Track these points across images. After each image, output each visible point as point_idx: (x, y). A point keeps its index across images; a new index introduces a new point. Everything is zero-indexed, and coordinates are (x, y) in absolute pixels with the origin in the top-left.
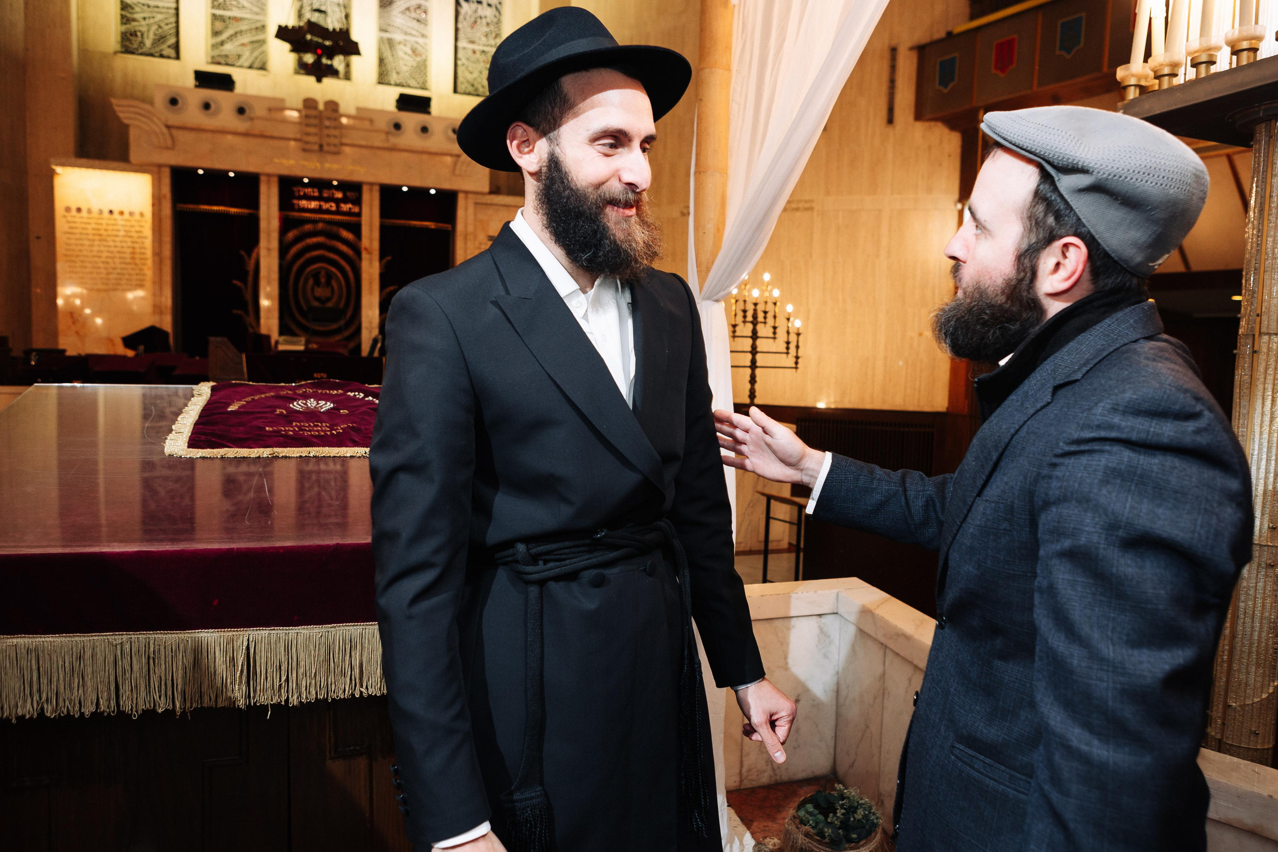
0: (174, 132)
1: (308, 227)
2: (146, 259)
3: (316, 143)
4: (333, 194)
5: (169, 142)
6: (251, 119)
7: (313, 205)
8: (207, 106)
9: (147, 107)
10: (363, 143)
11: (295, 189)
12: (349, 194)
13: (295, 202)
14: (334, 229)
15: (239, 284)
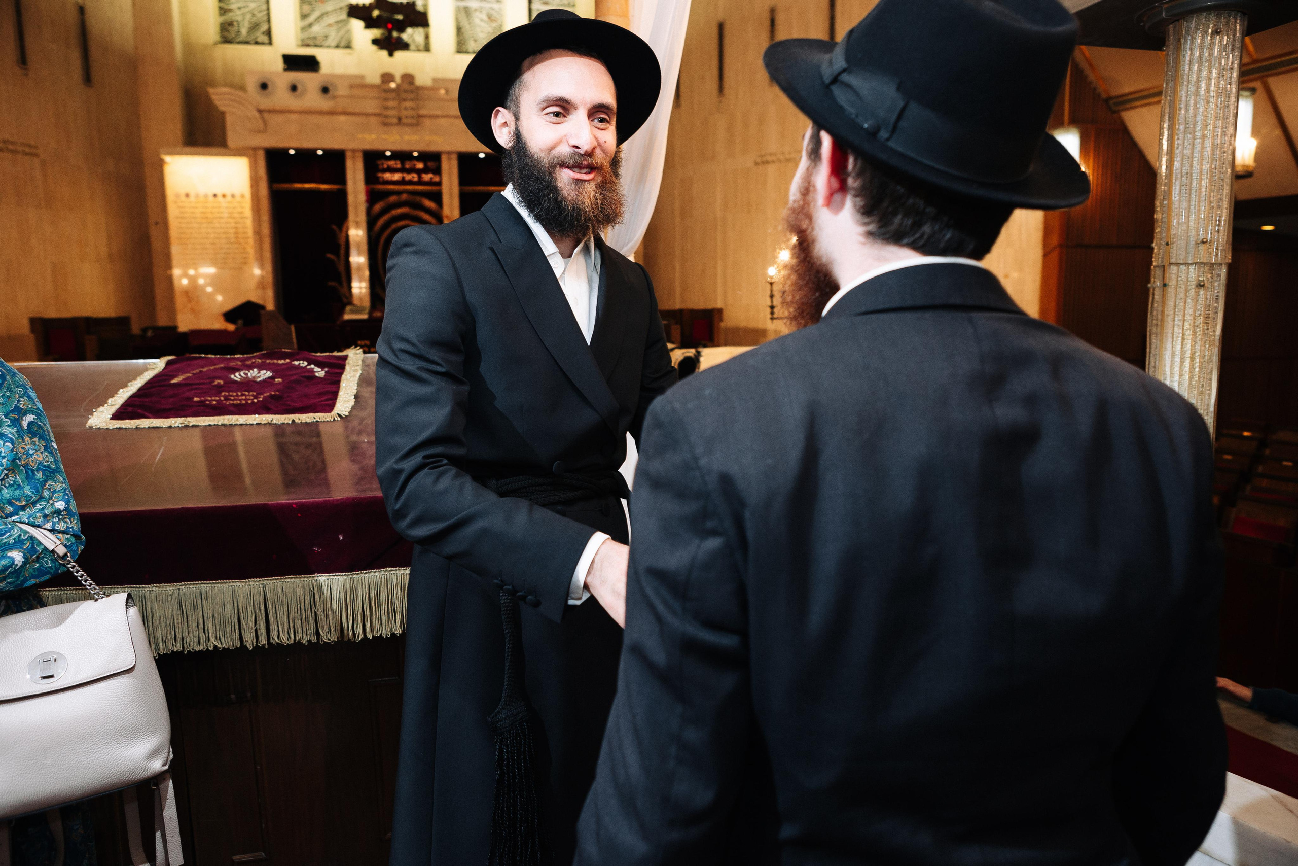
0: (266, 115)
1: (393, 199)
2: (248, 238)
3: (394, 117)
4: (415, 165)
5: (261, 126)
6: (335, 97)
7: (397, 177)
8: (294, 88)
9: (241, 93)
10: (439, 113)
11: (379, 162)
12: (430, 164)
13: (380, 175)
14: (418, 199)
15: (330, 256)
